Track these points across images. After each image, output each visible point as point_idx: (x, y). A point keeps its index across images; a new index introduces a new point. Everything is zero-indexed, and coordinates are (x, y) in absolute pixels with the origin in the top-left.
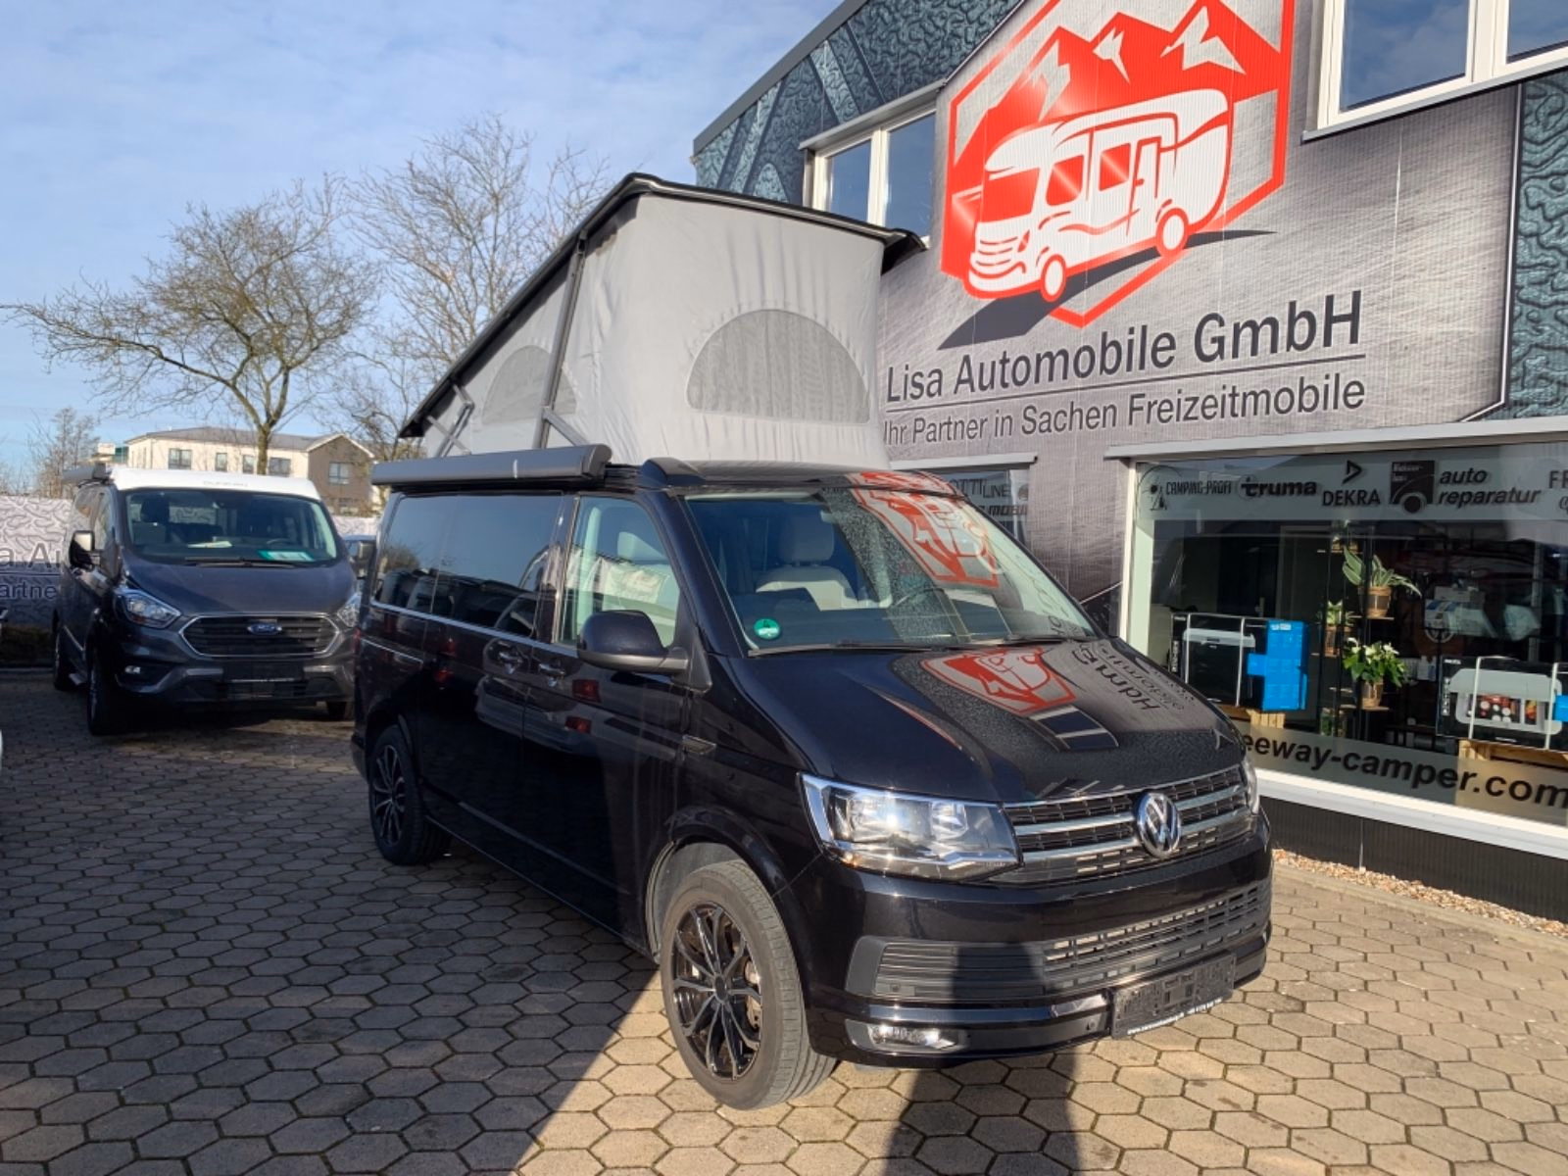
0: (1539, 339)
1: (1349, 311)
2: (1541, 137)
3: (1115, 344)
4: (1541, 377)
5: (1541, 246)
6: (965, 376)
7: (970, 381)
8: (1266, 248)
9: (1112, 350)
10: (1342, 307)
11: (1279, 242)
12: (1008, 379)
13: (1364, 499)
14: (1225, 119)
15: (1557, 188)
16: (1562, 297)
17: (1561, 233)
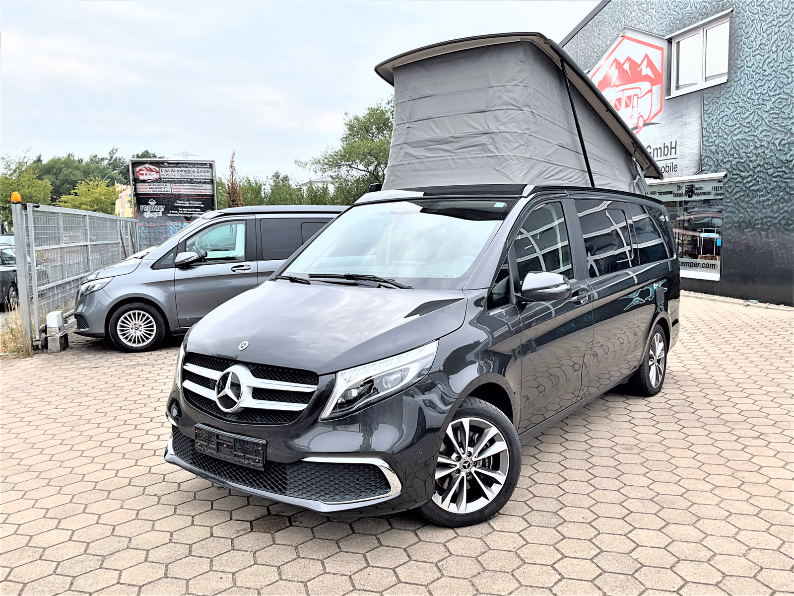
0: (706, 154)
2: (707, 103)
4: (707, 164)
5: (707, 131)
8: (659, 128)
10: (673, 145)
11: (661, 126)
13: (681, 195)
14: (651, 91)
15: (709, 117)
16: (710, 144)
17: (710, 129)
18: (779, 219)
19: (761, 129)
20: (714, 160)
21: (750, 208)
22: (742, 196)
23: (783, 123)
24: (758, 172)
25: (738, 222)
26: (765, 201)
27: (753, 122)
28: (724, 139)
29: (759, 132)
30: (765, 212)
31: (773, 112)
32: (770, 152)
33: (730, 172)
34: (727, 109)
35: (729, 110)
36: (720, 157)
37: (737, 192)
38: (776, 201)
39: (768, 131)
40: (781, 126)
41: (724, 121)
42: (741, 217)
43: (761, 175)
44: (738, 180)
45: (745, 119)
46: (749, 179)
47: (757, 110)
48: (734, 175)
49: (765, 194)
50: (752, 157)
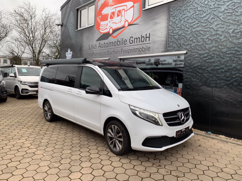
0: (171, 41)
1: (149, 36)
2: (172, 11)
3: (119, 41)
4: (172, 46)
5: (172, 27)
6: (99, 46)
7: (100, 46)
8: (138, 26)
9: (119, 42)
11: (140, 25)
12: (105, 46)
13: (151, 64)
14: (133, 6)
15: (174, 18)
16: (174, 34)
17: (174, 25)
18: (231, 81)
19: (216, 23)
20: (177, 43)
21: (205, 73)
22: (199, 66)
23: (236, 18)
24: (213, 50)
25: (195, 81)
26: (219, 69)
27: (209, 20)
28: (185, 31)
29: (214, 25)
30: (219, 77)
31: (227, 12)
32: (224, 38)
33: (189, 51)
34: (188, 13)
35: (190, 13)
36: (182, 42)
37: (195, 63)
38: (229, 69)
39: (223, 24)
40: (234, 21)
41: (186, 20)
42: (198, 79)
43: (216, 53)
44: (196, 55)
45: (202, 18)
46: (206, 55)
47: (213, 12)
48: (192, 52)
49: (219, 65)
50: (208, 41)
